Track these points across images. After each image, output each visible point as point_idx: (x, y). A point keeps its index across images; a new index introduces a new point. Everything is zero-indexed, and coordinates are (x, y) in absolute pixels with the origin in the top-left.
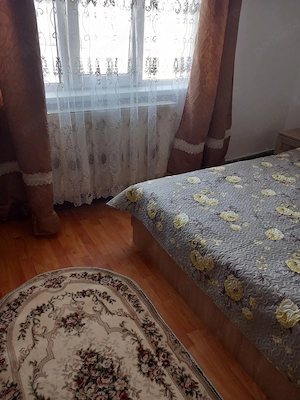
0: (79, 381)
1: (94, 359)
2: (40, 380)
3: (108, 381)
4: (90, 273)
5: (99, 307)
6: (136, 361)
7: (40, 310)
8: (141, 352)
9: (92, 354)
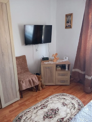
0: (52, 109)
1: (57, 110)
2: (50, 104)
3: (54, 114)
4: (80, 103)
5: (71, 108)
6: (60, 118)
7: (64, 99)
8: (63, 119)
9: (58, 110)
